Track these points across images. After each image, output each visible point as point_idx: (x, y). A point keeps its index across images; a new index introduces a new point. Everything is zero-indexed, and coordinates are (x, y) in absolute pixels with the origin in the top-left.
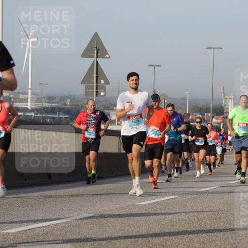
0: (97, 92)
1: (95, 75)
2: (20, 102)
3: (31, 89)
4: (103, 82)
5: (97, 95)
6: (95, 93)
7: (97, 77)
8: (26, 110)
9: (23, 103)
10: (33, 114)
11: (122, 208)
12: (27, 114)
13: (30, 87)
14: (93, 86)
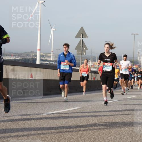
0: (82, 53)
1: (81, 46)
2: (47, 57)
3: (53, 51)
4: (85, 49)
5: (82, 55)
6: (81, 54)
7: (82, 46)
8: (50, 61)
9: (49, 58)
10: (53, 63)
11: (93, 105)
12: (51, 63)
13: (52, 51)
14: (80, 51)
